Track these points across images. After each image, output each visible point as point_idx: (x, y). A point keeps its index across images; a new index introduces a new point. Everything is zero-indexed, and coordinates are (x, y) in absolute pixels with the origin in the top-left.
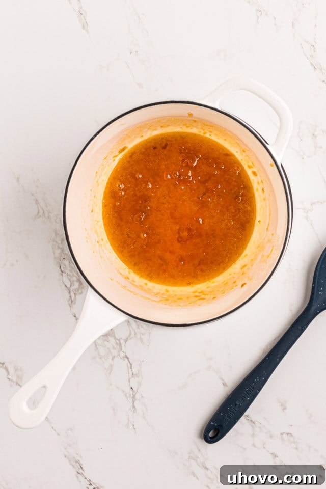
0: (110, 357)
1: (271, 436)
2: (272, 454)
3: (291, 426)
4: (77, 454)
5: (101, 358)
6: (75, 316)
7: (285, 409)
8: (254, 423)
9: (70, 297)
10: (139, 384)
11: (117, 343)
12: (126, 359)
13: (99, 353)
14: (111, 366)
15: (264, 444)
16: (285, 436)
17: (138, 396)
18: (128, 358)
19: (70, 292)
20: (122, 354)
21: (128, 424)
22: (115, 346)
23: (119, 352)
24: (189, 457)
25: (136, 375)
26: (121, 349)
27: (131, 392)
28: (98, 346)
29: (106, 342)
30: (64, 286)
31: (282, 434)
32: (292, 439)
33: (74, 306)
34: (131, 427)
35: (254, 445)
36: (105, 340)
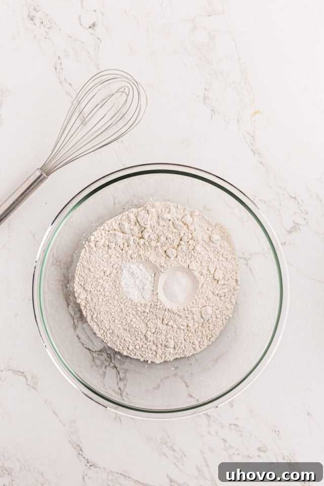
0: (104, 367)
1: (222, 427)
2: (223, 439)
3: (237, 419)
4: (78, 440)
5: (97, 367)
6: (78, 337)
7: (232, 406)
8: (209, 416)
9: (74, 323)
10: (125, 385)
11: (108, 357)
12: (115, 369)
13: (95, 364)
14: (105, 373)
15: (217, 432)
16: (232, 426)
17: (124, 394)
18: (116, 368)
19: (74, 320)
20: (112, 365)
21: (116, 418)
22: (107, 359)
23: (110, 363)
24: (161, 442)
25: (123, 379)
26: (111, 361)
27: (119, 391)
28: (95, 359)
29: (100, 356)
30: (69, 315)
31: (230, 425)
32: (238, 428)
33: (77, 330)
34: (118, 419)
35: (209, 433)
36: (100, 355)
